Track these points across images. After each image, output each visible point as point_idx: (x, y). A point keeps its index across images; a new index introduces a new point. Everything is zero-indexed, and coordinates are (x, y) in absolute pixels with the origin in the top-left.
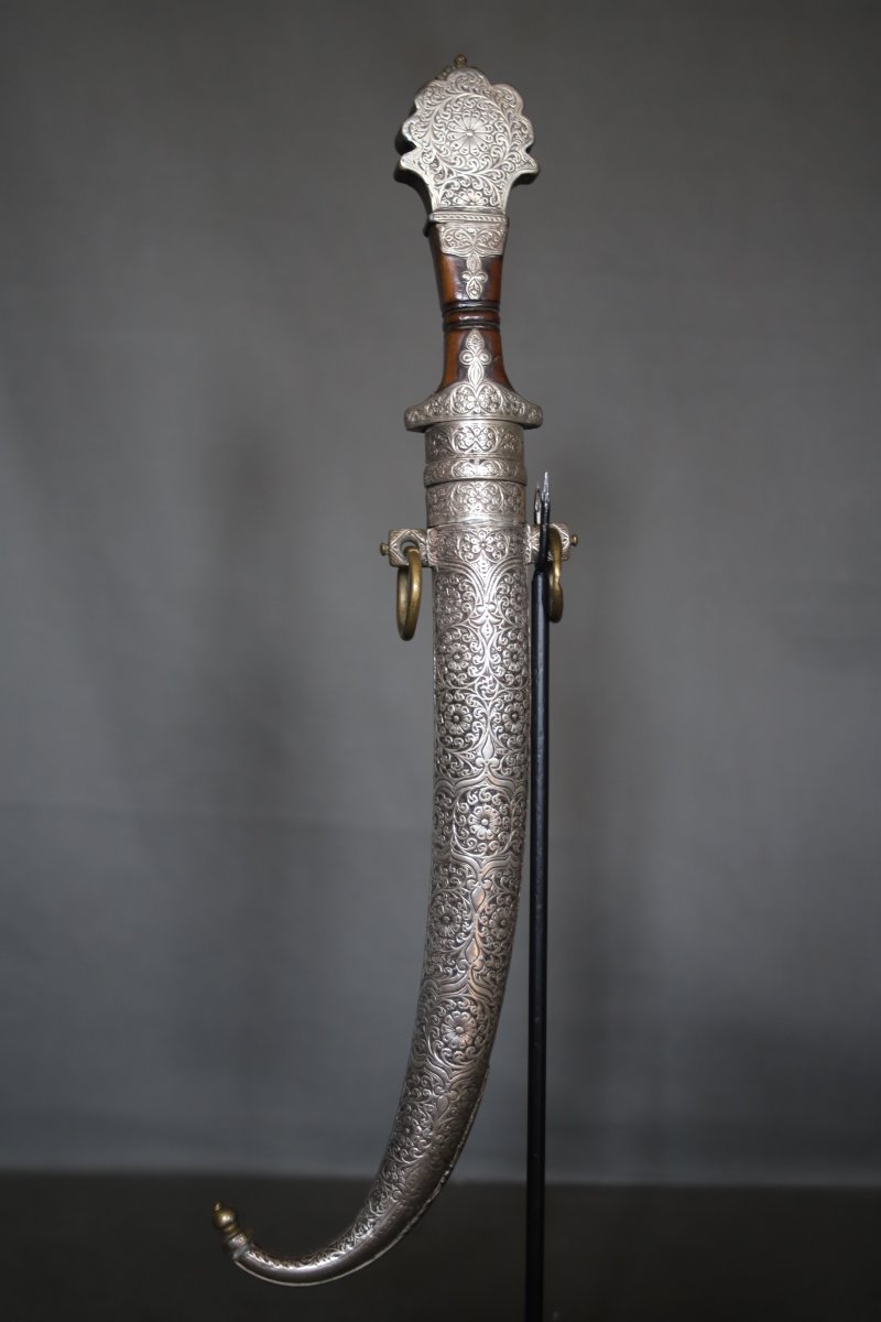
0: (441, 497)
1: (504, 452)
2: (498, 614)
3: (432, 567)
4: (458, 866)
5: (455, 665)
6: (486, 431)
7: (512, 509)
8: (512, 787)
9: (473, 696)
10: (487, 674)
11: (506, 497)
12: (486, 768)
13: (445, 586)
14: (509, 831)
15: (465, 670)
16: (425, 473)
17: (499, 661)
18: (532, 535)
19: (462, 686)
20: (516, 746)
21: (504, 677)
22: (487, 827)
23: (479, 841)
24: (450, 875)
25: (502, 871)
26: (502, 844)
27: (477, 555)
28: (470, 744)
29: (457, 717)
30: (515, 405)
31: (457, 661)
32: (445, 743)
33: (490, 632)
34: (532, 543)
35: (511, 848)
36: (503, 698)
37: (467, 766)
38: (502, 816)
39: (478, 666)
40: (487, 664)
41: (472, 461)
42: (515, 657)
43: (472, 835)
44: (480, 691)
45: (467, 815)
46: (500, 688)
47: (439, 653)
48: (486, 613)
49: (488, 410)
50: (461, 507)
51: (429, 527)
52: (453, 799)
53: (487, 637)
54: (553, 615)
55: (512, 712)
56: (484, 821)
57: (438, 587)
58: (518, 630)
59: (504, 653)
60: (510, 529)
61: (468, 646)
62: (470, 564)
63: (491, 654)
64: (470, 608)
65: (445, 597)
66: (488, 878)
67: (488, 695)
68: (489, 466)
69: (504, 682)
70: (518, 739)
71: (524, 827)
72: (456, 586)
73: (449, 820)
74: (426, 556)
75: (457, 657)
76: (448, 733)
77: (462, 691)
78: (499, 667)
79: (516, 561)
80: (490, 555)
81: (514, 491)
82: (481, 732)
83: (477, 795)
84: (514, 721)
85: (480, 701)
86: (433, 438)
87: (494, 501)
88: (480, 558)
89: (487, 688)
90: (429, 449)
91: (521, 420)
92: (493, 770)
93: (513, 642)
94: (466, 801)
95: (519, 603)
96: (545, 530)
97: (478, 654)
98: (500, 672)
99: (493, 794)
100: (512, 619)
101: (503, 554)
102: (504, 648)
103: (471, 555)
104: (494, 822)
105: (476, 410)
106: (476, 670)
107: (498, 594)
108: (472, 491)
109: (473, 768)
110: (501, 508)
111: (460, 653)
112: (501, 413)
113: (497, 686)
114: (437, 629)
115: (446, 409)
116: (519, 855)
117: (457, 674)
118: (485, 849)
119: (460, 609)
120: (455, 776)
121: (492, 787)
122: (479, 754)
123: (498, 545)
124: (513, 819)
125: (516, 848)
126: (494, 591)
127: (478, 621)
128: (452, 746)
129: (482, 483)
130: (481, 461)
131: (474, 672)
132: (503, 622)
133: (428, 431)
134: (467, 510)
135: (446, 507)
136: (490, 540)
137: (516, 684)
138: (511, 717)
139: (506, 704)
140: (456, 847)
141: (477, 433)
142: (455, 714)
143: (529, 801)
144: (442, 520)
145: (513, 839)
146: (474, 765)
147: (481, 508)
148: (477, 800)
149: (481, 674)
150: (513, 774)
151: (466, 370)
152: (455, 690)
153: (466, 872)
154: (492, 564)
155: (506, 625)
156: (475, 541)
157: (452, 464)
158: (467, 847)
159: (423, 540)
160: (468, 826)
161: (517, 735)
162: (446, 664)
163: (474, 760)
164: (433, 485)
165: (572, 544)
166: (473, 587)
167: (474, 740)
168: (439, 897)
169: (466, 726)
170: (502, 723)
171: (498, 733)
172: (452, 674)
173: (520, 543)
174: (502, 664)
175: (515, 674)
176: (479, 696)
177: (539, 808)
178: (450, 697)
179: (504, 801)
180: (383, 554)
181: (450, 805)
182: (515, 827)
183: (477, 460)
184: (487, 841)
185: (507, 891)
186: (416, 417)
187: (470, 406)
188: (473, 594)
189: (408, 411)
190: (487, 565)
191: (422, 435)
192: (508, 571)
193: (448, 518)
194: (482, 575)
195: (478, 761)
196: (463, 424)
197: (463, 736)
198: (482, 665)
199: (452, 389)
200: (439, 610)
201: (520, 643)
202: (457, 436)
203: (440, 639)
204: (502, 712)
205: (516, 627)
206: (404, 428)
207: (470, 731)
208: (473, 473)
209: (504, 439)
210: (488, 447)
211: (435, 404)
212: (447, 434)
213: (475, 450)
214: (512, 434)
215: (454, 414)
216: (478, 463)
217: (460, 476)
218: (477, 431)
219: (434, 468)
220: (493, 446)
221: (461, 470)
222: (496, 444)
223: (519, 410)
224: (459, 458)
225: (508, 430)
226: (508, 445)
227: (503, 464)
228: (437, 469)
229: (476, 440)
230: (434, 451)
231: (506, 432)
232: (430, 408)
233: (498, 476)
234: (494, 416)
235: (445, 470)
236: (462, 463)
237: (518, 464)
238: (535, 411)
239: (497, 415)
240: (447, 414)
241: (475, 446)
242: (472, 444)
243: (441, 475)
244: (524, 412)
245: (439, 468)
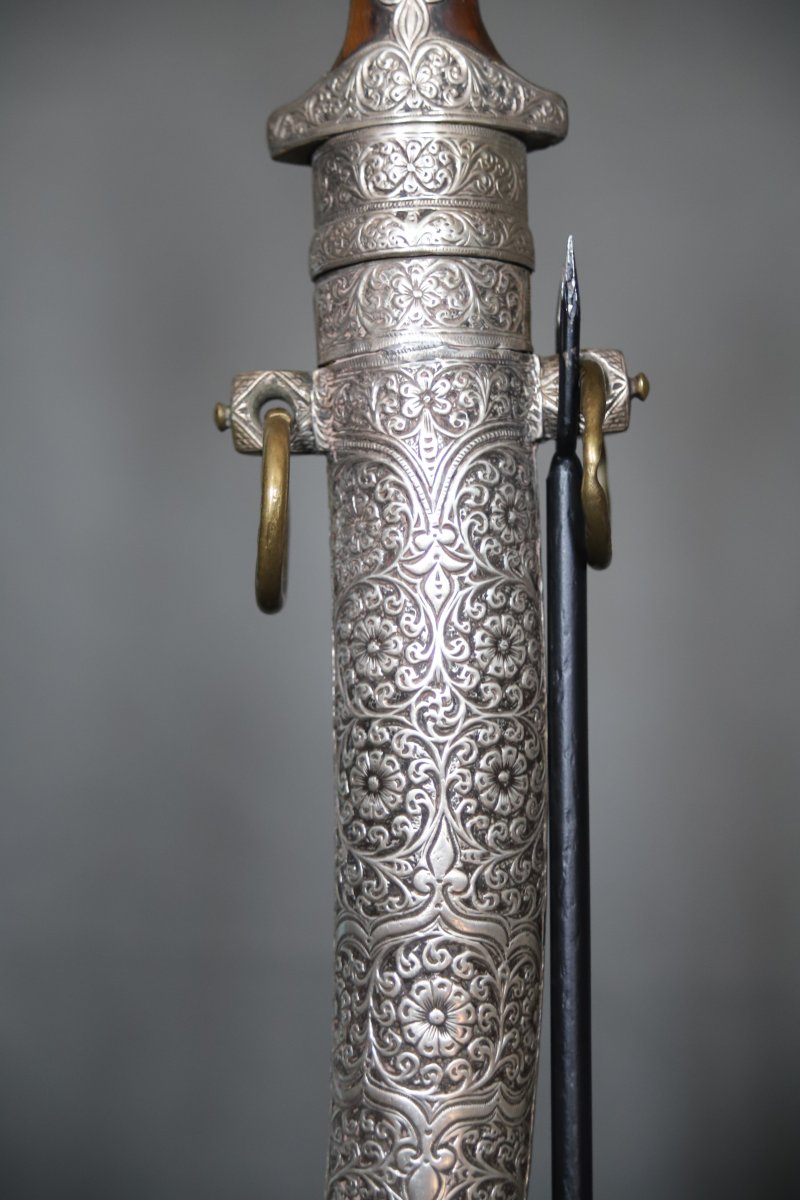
0: (342, 297)
1: (476, 195)
2: (461, 549)
3: (326, 452)
4: (379, 1117)
5: (369, 666)
6: (434, 148)
7: (494, 320)
8: (501, 938)
9: (408, 732)
10: (437, 683)
11: (481, 293)
12: (438, 894)
13: (351, 491)
14: (493, 1035)
15: (391, 676)
16: (311, 250)
17: (466, 653)
18: (543, 377)
19: (385, 710)
20: (509, 844)
21: (477, 689)
22: (442, 1027)
23: (424, 1060)
24: (364, 1136)
25: (480, 1128)
26: (478, 1067)
27: (413, 421)
28: (402, 840)
29: (374, 780)
30: (501, 90)
31: (375, 656)
32: (353, 838)
33: (445, 590)
34: (544, 394)
35: (499, 1075)
36: (475, 738)
37: (394, 889)
38: (475, 1003)
39: (418, 667)
40: (437, 663)
41: (403, 215)
42: (503, 644)
43: (409, 1046)
44: (422, 722)
45: (397, 1001)
46: (469, 713)
47: (343, 640)
48: (436, 549)
49: (438, 101)
50: (379, 316)
51: (320, 366)
52: (369, 964)
53: (438, 603)
54: (593, 551)
55: (497, 769)
56: (436, 1013)
57: (336, 495)
58: (512, 585)
59: (477, 637)
60: (489, 364)
61: (397, 622)
62: (398, 441)
63: (448, 639)
64: (400, 538)
65: (350, 516)
66: (445, 1145)
67: (440, 731)
68: (442, 225)
69: (476, 701)
70: (514, 828)
71: (533, 1025)
72: (371, 491)
73: (361, 1009)
74: (311, 428)
75: (375, 646)
76: (357, 816)
77: (385, 723)
78: (466, 668)
79: (504, 433)
80: (443, 420)
81: (500, 279)
82: (425, 812)
83: (419, 954)
84: (503, 788)
85: (423, 743)
86: (324, 172)
87: (454, 302)
88: (421, 425)
89: (440, 714)
90: (318, 197)
91: (515, 124)
92: (454, 899)
93: (500, 612)
94: (394, 968)
95: (513, 526)
96: (568, 363)
97: (419, 639)
98: (468, 679)
99: (453, 953)
100: (496, 561)
101: (472, 417)
102: (476, 624)
103: (400, 422)
104: (459, 1016)
105: (410, 102)
106: (414, 675)
107: (461, 504)
108: (404, 281)
109: (409, 894)
110: (468, 316)
111: (380, 638)
112: (469, 108)
113: (462, 710)
114: (337, 589)
115: (348, 105)
116: (521, 1089)
117: (374, 684)
118: (437, 1078)
119: (378, 539)
120: (372, 911)
121: (452, 936)
122: (423, 862)
123: (463, 396)
124: (504, 1010)
125: (514, 1074)
126: (453, 501)
127: (419, 567)
128: (365, 845)
129: (426, 263)
130: (423, 214)
131: (409, 680)
132: (473, 568)
133: (315, 157)
134: (390, 323)
135: (349, 319)
136: (442, 388)
137: (506, 704)
138: (495, 779)
139: (482, 751)
140: (376, 1073)
141: (412, 154)
142: (371, 773)
143: (546, 966)
144: (341, 349)
145: (503, 1054)
146: (412, 887)
147: (424, 316)
148: (418, 966)
149: (424, 684)
150: (501, 907)
151: (390, 16)
152: (370, 720)
153: (396, 1131)
154: (447, 439)
155: (482, 573)
156: (411, 391)
157: (358, 223)
158: (397, 1072)
159: (302, 393)
160: (399, 1025)
161: (510, 818)
162: (354, 661)
163: (411, 876)
164: (326, 273)
165: (633, 395)
166: (408, 496)
167: (411, 830)
168: (343, 1185)
169: (393, 799)
170: (474, 793)
171: (465, 816)
172: (364, 685)
173: (515, 393)
174: (471, 661)
175: (503, 682)
176: (420, 733)
177: (569, 982)
178: (360, 736)
179: (480, 967)
180: (222, 427)
181: (362, 975)
182: (509, 1027)
183: (413, 212)
184: (443, 1060)
185: (492, 1173)
186: (289, 128)
187: (399, 92)
188: (405, 507)
189: (273, 119)
190: (437, 442)
191: (305, 171)
192: (484, 456)
193: (352, 342)
194: (425, 465)
195: (422, 877)
196: (381, 135)
197: (388, 822)
198: (428, 662)
199: (361, 58)
200: (339, 545)
201: (517, 615)
202: (369, 161)
203: (342, 609)
204: (473, 768)
205: (505, 578)
206: (266, 154)
207: (402, 810)
208: (405, 241)
209: (476, 166)
210: (437, 182)
211: (325, 95)
212: (348, 160)
213: (408, 190)
214: (494, 155)
215: (363, 114)
216: (416, 219)
217: (375, 250)
218: (413, 148)
219: (328, 237)
220: (450, 181)
221: (379, 235)
222: (458, 176)
223: (510, 100)
224: (374, 209)
225: (486, 146)
226: (484, 180)
227: (473, 219)
228: (332, 238)
229: (411, 168)
230: (326, 199)
231: (480, 150)
232: (315, 106)
233: (462, 246)
234: (452, 115)
235: (346, 238)
236: (381, 221)
237: (510, 220)
238: (548, 104)
239: (458, 112)
240: (349, 116)
241: (410, 182)
242: (404, 179)
243: (338, 251)
244: (522, 107)
245: (335, 236)
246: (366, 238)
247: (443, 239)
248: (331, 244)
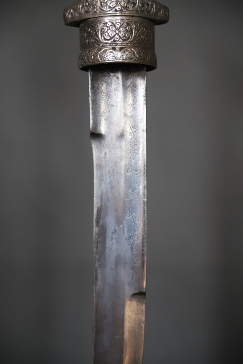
1: (139, 41)
6: (125, 25)
16: (79, 58)
30: (148, 5)
41: (114, 49)
49: (126, 8)
68: (127, 53)
86: (85, 31)
90: (82, 39)
91: (152, 17)
105: (117, 8)
112: (137, 11)
115: (94, 8)
130: (121, 49)
133: (81, 25)
141: (118, 26)
157: (98, 51)
183: (118, 48)
186: (72, 15)
187: (113, 4)
189: (66, 11)
191: (77, 29)
196: (107, 20)
202: (102, 29)
206: (64, 23)
208: (115, 58)
209: (139, 31)
210: (126, 37)
211: (86, 4)
212: (95, 28)
213: (116, 39)
214: (145, 28)
215: (100, 12)
216: (119, 50)
217: (105, 61)
218: (118, 25)
219: (87, 55)
220: (131, 37)
221: (106, 56)
222: (133, 35)
223: (151, 8)
224: (104, 46)
225: (142, 25)
226: (142, 36)
227: (138, 51)
228: (88, 55)
229: (117, 32)
230: (86, 41)
231: (141, 26)
232: (82, 7)
233: (135, 60)
234: (131, 13)
235: (93, 55)
236: (106, 50)
237: (150, 51)
238: (163, 10)
239: (134, 12)
240: (95, 12)
241: (117, 36)
242: (115, 36)
243: (91, 60)
244: (155, 11)
245: (89, 54)
246: (101, 57)
247: (128, 58)
248: (88, 57)
